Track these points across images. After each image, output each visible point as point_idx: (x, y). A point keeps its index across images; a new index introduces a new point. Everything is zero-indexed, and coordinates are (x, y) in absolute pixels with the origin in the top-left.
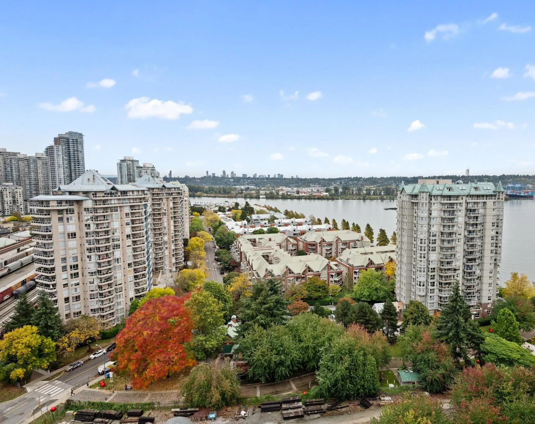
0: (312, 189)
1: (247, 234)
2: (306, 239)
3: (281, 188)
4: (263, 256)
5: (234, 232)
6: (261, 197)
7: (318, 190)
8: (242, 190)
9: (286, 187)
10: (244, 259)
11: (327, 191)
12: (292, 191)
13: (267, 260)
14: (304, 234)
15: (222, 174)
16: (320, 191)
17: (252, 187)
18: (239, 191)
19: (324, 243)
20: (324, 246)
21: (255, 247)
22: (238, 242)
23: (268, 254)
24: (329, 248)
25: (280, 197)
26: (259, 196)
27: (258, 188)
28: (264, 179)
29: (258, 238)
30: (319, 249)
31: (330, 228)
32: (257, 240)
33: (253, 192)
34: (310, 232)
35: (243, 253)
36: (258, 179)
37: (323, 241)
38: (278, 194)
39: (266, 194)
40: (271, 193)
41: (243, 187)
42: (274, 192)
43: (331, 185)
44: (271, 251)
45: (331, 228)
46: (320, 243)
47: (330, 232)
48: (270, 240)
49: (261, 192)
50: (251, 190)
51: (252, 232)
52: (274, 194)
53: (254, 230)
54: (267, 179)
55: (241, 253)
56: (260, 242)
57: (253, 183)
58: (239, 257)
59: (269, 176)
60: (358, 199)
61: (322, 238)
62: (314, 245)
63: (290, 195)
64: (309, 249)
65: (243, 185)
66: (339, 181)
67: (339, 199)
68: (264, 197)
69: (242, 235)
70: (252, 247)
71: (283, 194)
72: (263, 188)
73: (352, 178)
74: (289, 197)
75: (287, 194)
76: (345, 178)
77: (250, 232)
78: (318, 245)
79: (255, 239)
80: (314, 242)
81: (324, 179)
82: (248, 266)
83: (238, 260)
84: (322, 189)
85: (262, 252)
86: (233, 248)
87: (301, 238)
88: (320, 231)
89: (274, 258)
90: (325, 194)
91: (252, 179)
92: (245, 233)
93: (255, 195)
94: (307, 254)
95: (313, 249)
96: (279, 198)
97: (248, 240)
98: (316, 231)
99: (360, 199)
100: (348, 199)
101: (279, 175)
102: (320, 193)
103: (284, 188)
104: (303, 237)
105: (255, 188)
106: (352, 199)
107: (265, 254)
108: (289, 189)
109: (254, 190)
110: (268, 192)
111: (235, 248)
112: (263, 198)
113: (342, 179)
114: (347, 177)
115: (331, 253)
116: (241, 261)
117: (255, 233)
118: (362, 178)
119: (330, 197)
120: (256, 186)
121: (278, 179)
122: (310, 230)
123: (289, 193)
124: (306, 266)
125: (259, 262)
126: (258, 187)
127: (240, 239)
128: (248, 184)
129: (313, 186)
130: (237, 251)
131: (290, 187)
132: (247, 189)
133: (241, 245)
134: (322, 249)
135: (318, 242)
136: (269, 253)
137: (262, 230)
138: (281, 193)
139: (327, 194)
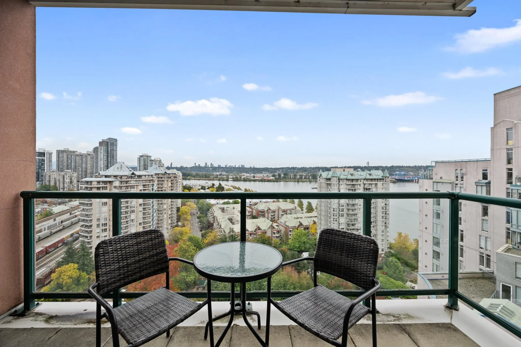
0: (263, 175)
1: (219, 204)
2: (258, 208)
3: (243, 174)
4: (229, 219)
5: (210, 203)
6: (229, 180)
7: (268, 176)
8: (217, 175)
9: (246, 173)
10: (216, 221)
11: (273, 176)
12: (250, 176)
13: (231, 222)
14: (256, 204)
15: (205, 165)
16: (269, 176)
17: (224, 173)
18: (215, 176)
19: (270, 211)
20: (270, 213)
21: (224, 213)
22: (212, 210)
23: (232, 218)
24: (273, 214)
25: (242, 180)
26: (228, 179)
27: (228, 174)
28: (232, 168)
29: (226, 207)
30: (266, 215)
31: (274, 201)
32: (225, 208)
33: (225, 176)
34: (261, 204)
35: (215, 217)
36: (228, 168)
37: (270, 209)
38: (241, 178)
39: (233, 178)
40: (237, 177)
41: (218, 173)
42: (238, 176)
43: (276, 172)
44: (234, 216)
46: (267, 211)
47: (274, 203)
48: (234, 208)
49: (230, 177)
50: (223, 175)
51: (222, 203)
52: (238, 178)
53: (223, 202)
54: (234, 168)
55: (214, 217)
56: (227, 210)
57: (225, 171)
58: (213, 219)
59: (235, 166)
60: (294, 182)
61: (268, 207)
62: (263, 212)
63: (249, 179)
64: (260, 214)
65: (218, 172)
66: (282, 170)
67: (281, 182)
68: (232, 180)
69: (215, 205)
70: (222, 213)
71: (244, 178)
72: (231, 174)
73: (290, 167)
74: (248, 180)
75: (247, 178)
76: (286, 168)
77: (221, 203)
78: (266, 212)
79: (224, 208)
80: (263, 210)
81: (271, 168)
82: (218, 226)
83: (212, 222)
84: (270, 175)
85: (228, 216)
86: (209, 213)
87: (255, 208)
88: (268, 202)
89: (236, 220)
90: (272, 178)
91: (224, 168)
92: (218, 203)
93: (225, 179)
94: (258, 218)
95: (262, 215)
96: (242, 181)
97: (219, 208)
98: (265, 203)
99: (295, 182)
100: (287, 182)
101: (242, 165)
102: (269, 177)
103: (245, 174)
104: (256, 206)
105: (226, 174)
106: (290, 182)
107: (230, 218)
108: (248, 175)
109: (225, 175)
110: (234, 177)
111: (211, 214)
112: (231, 181)
113: (284, 168)
114: (287, 167)
115: (274, 218)
116: (214, 222)
117: (224, 203)
118: (296, 168)
119: (275, 180)
120: (226, 172)
121: (241, 168)
122: (261, 202)
123: (248, 178)
124: (257, 226)
125: (225, 223)
126: (228, 173)
127: (214, 208)
128: (221, 172)
129: (264, 172)
130: (211, 215)
131: (249, 173)
132: (221, 175)
133: (214, 212)
134: (268, 215)
135: (266, 210)
136: (233, 217)
137: (229, 201)
138: (243, 177)
139: (273, 178)
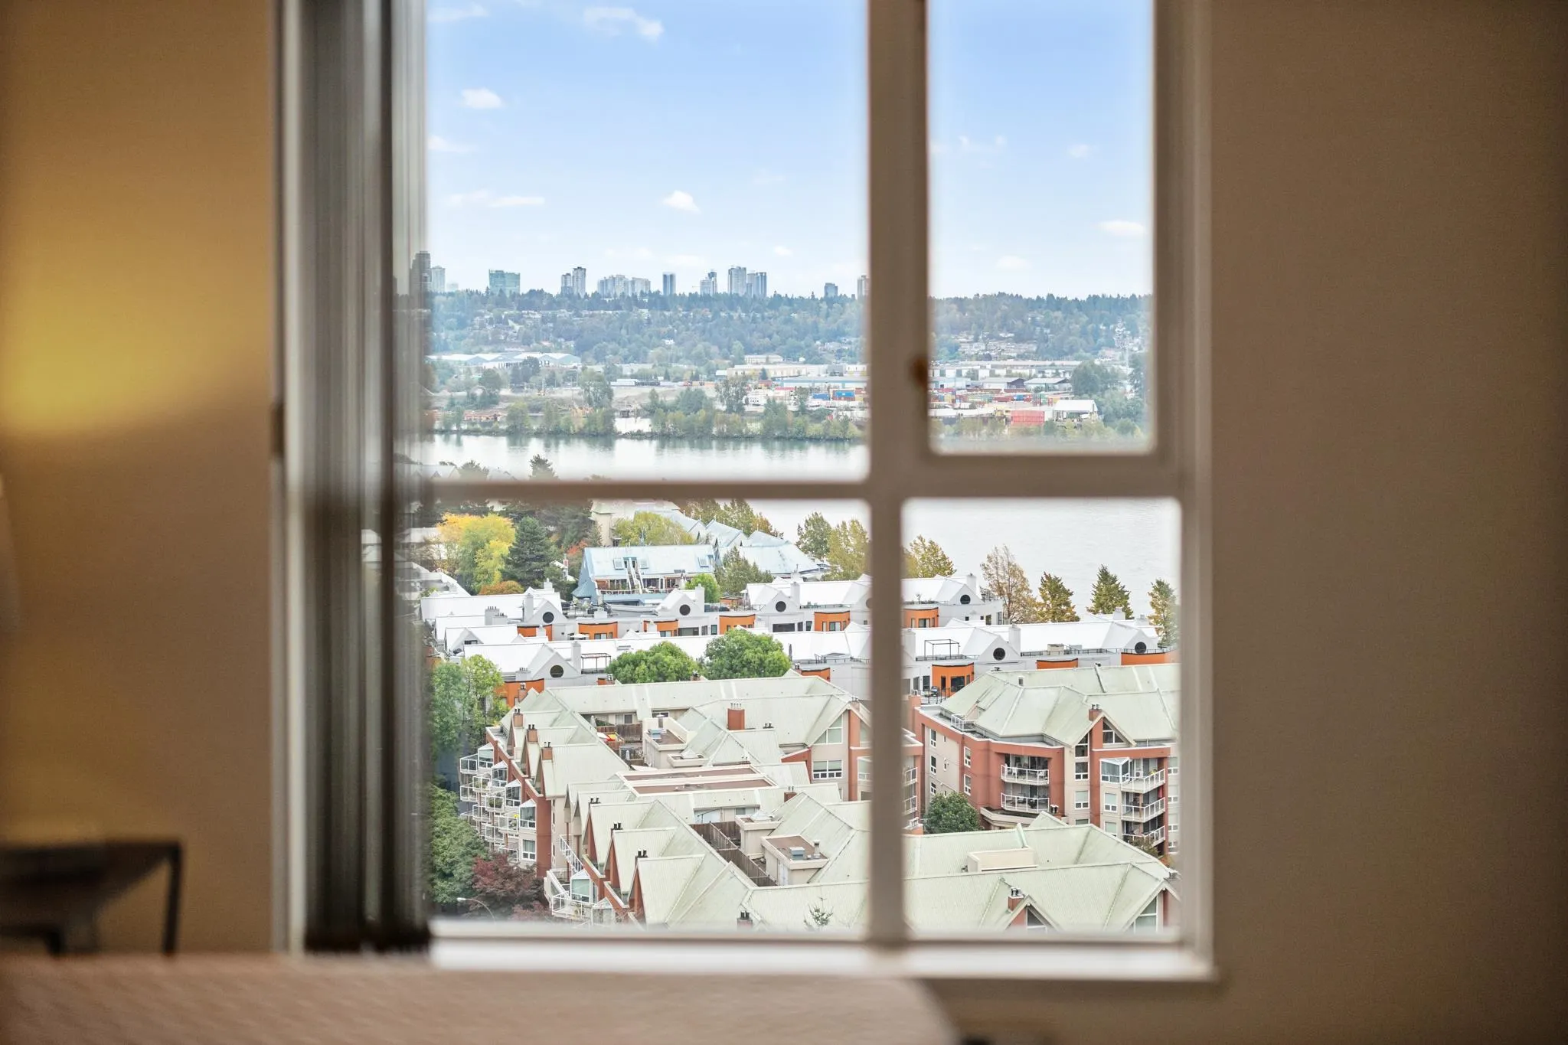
0: (973, 375)
1: (574, 682)
2: (982, 722)
3: (752, 365)
4: (703, 830)
5: (487, 666)
6: (622, 425)
7: (1019, 383)
8: (491, 379)
9: (790, 356)
10: (563, 852)
11: (1085, 383)
12: (836, 384)
13: (736, 858)
14: (958, 683)
16: (1031, 385)
17: (557, 359)
18: (468, 386)
19: (1111, 755)
20: (1113, 769)
21: (640, 770)
22: (519, 736)
23: (739, 818)
24: (1144, 787)
25: (755, 427)
26: (609, 418)
27: (599, 368)
28: (635, 302)
29: (651, 705)
30: (1075, 789)
31: (1140, 647)
32: (649, 724)
33: (567, 392)
34: (1009, 673)
35: (558, 809)
36: (596, 301)
37: (1108, 732)
38: (736, 406)
39: (652, 410)
40: (694, 401)
41: (491, 360)
42: (710, 391)
43: (1111, 345)
44: (756, 795)
45: (1152, 647)
46: (1081, 751)
47: (1149, 669)
48: (736, 720)
49: (625, 390)
50: (552, 382)
51: (602, 664)
52: (709, 407)
53: (615, 655)
54: (659, 301)
55: (546, 805)
56: (669, 737)
57: (561, 333)
58: (531, 833)
59: (669, 280)
61: (1094, 712)
62: (1038, 762)
63: (820, 416)
64: (1005, 784)
65: (495, 344)
68: (645, 425)
69: (539, 684)
70: (621, 769)
71: (773, 407)
72: (627, 369)
74: (814, 429)
75: (803, 410)
77: (589, 664)
78: (1071, 760)
79: (629, 716)
80: (1042, 738)
82: (602, 894)
83: (524, 861)
84: (1042, 373)
85: (694, 799)
86: (482, 773)
87: (945, 715)
88: (1074, 663)
89: (782, 845)
90: (1068, 405)
91: (554, 303)
92: (557, 672)
93: (579, 417)
94: (987, 825)
95: (1033, 789)
96: (750, 438)
97: (587, 716)
98: (1042, 664)
101: (737, 273)
102: (1038, 402)
103: (778, 368)
104: (958, 703)
105: (575, 363)
107: (715, 818)
108: (814, 373)
109: (571, 377)
110: (670, 392)
111: (499, 774)
112: (638, 436)
115: (1159, 821)
116: (544, 865)
117: (626, 670)
120: (581, 350)
121: (731, 301)
122: (999, 654)
123: (812, 403)
124: (1013, 904)
125: (684, 867)
126: (599, 358)
127: (534, 711)
128: (526, 341)
129: (979, 348)
130: (512, 793)
131: (814, 359)
132: (523, 375)
133: (547, 753)
134: (1095, 790)
135: (1072, 739)
136: (741, 810)
137: (673, 652)
138: (758, 398)
139: (1086, 405)
